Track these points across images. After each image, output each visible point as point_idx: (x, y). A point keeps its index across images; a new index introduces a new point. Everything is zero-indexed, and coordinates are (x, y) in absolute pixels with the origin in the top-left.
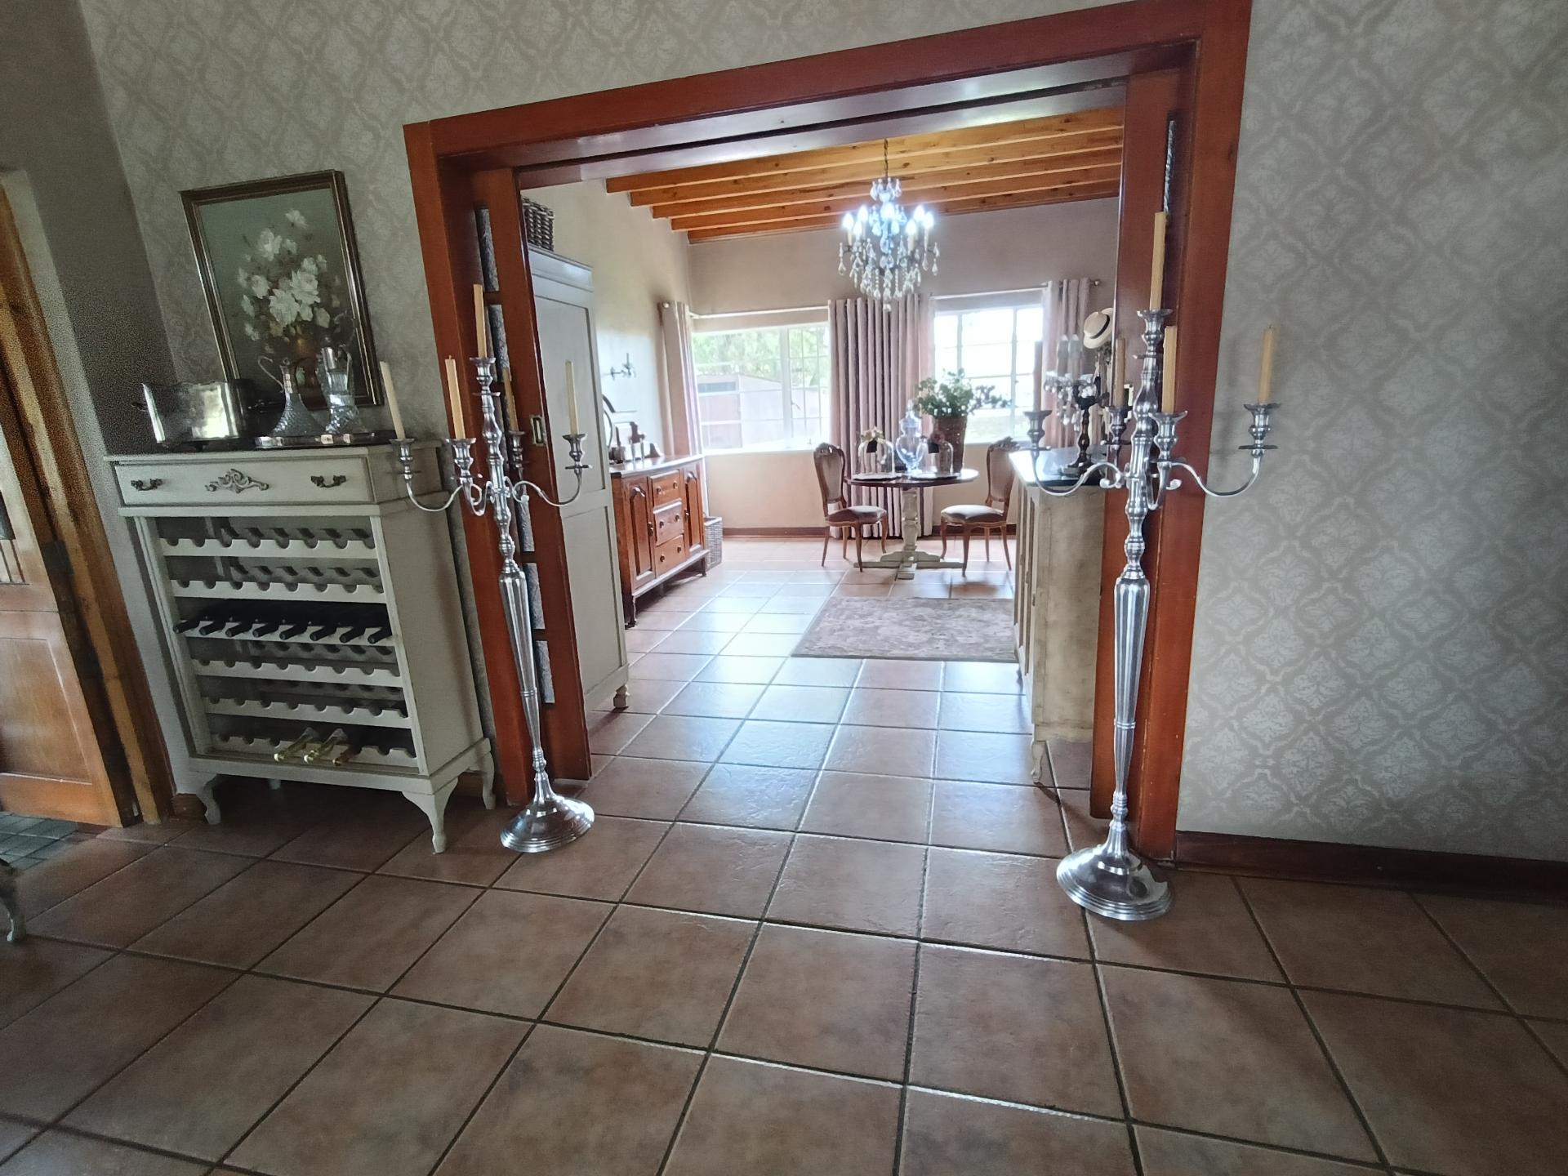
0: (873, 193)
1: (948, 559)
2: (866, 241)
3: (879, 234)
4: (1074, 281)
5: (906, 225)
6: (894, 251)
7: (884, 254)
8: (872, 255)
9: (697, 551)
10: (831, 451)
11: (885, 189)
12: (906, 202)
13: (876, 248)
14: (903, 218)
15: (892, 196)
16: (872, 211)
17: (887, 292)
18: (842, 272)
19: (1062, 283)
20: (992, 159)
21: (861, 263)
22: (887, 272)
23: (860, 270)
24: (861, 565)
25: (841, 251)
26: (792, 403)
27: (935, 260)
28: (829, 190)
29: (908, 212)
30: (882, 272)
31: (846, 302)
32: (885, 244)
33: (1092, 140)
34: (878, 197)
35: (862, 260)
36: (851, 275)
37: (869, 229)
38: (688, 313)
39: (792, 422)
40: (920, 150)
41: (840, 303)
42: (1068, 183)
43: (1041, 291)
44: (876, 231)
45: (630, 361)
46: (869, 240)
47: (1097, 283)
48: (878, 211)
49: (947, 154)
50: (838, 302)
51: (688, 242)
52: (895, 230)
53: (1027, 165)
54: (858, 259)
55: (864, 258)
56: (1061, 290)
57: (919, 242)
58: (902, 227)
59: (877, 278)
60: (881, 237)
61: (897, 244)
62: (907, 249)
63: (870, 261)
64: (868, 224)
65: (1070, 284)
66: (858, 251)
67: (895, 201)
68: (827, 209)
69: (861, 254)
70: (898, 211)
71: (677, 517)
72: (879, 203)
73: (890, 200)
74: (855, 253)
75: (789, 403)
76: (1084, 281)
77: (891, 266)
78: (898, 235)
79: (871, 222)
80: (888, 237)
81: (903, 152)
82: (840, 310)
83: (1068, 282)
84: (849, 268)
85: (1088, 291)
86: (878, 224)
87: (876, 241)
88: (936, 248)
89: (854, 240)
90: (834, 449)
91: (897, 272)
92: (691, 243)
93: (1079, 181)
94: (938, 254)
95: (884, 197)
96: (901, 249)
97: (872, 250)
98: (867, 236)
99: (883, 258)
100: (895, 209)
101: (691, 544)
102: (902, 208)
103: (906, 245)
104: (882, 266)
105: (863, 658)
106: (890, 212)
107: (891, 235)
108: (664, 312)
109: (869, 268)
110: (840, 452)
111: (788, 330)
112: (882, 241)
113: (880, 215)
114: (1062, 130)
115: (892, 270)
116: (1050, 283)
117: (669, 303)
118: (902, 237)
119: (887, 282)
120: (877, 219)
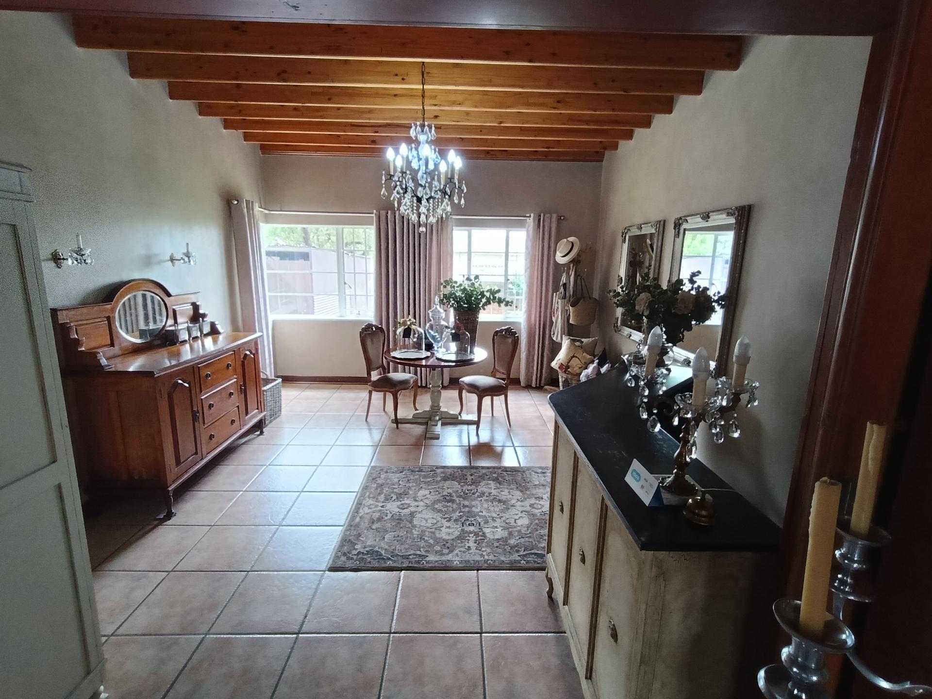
0: (412, 133)
1: (465, 417)
2: (405, 173)
3: (417, 168)
4: (547, 215)
5: (439, 163)
6: (430, 184)
7: (421, 185)
8: (411, 184)
9: (254, 416)
10: (374, 329)
11: (423, 131)
12: (441, 145)
13: (415, 179)
14: (437, 157)
15: (428, 138)
16: (411, 149)
17: (423, 217)
18: (384, 197)
19: (540, 216)
20: (501, 123)
21: (401, 191)
22: (424, 202)
23: (400, 197)
24: (397, 421)
25: (384, 178)
26: (345, 283)
27: (463, 195)
28: (376, 127)
29: (442, 154)
30: (419, 200)
31: (387, 213)
32: (423, 177)
33: (571, 119)
34: (416, 137)
35: (402, 189)
36: (392, 199)
37: (408, 162)
38: (257, 208)
39: (345, 298)
40: (448, 106)
41: (383, 212)
42: (547, 148)
43: (526, 219)
44: (415, 165)
45: (190, 251)
46: (408, 172)
47: (562, 218)
48: (417, 149)
49: (468, 113)
50: (381, 212)
51: (261, 153)
52: (431, 166)
53: (523, 131)
54: (398, 188)
55: (404, 186)
56: (539, 220)
57: (450, 180)
58: (436, 165)
59: (415, 205)
60: (419, 169)
61: (433, 179)
62: (440, 184)
63: (409, 190)
64: (407, 157)
65: (545, 217)
66: (399, 181)
67: (430, 142)
68: (374, 142)
69: (401, 182)
70: (433, 151)
71: (231, 394)
72: (417, 142)
73: (427, 142)
74: (395, 182)
75: (343, 283)
76: (555, 216)
77: (427, 197)
78: (434, 171)
79: (410, 158)
80: (426, 173)
81: (435, 105)
82: (383, 218)
83: (544, 215)
84: (390, 194)
85: (557, 223)
86: (416, 159)
87: (415, 172)
88: (464, 185)
89: (395, 170)
90: (377, 327)
91: (431, 201)
92: (262, 154)
93: (554, 148)
94: (465, 191)
95: (422, 138)
96: (436, 183)
97: (411, 181)
98: (407, 169)
99: (420, 189)
100: (431, 149)
101: (247, 413)
102: (437, 150)
103: (439, 181)
104: (419, 195)
105: (400, 569)
106: (427, 151)
107: (428, 171)
108: (233, 208)
109: (408, 196)
110: (381, 329)
111: (343, 229)
112: (420, 174)
113: (418, 152)
114: (555, 108)
115: (427, 200)
116: (532, 215)
117: (238, 201)
118: (436, 173)
119: (423, 210)
120: (416, 155)
